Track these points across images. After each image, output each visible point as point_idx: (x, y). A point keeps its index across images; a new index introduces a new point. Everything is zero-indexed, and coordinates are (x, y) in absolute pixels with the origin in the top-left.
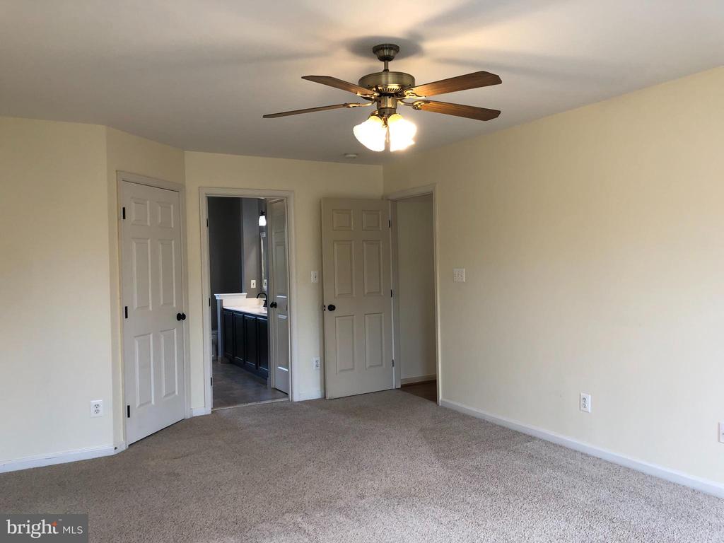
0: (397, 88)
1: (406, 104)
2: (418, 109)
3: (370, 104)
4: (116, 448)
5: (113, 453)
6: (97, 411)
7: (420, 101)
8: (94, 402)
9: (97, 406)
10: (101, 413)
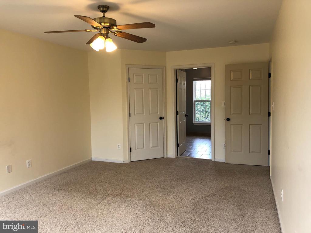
0: (108, 25)
1: (112, 32)
2: (116, 35)
3: (96, 31)
4: (124, 161)
5: (123, 162)
6: (119, 147)
7: (117, 31)
8: (118, 144)
9: (119, 146)
10: (120, 148)
